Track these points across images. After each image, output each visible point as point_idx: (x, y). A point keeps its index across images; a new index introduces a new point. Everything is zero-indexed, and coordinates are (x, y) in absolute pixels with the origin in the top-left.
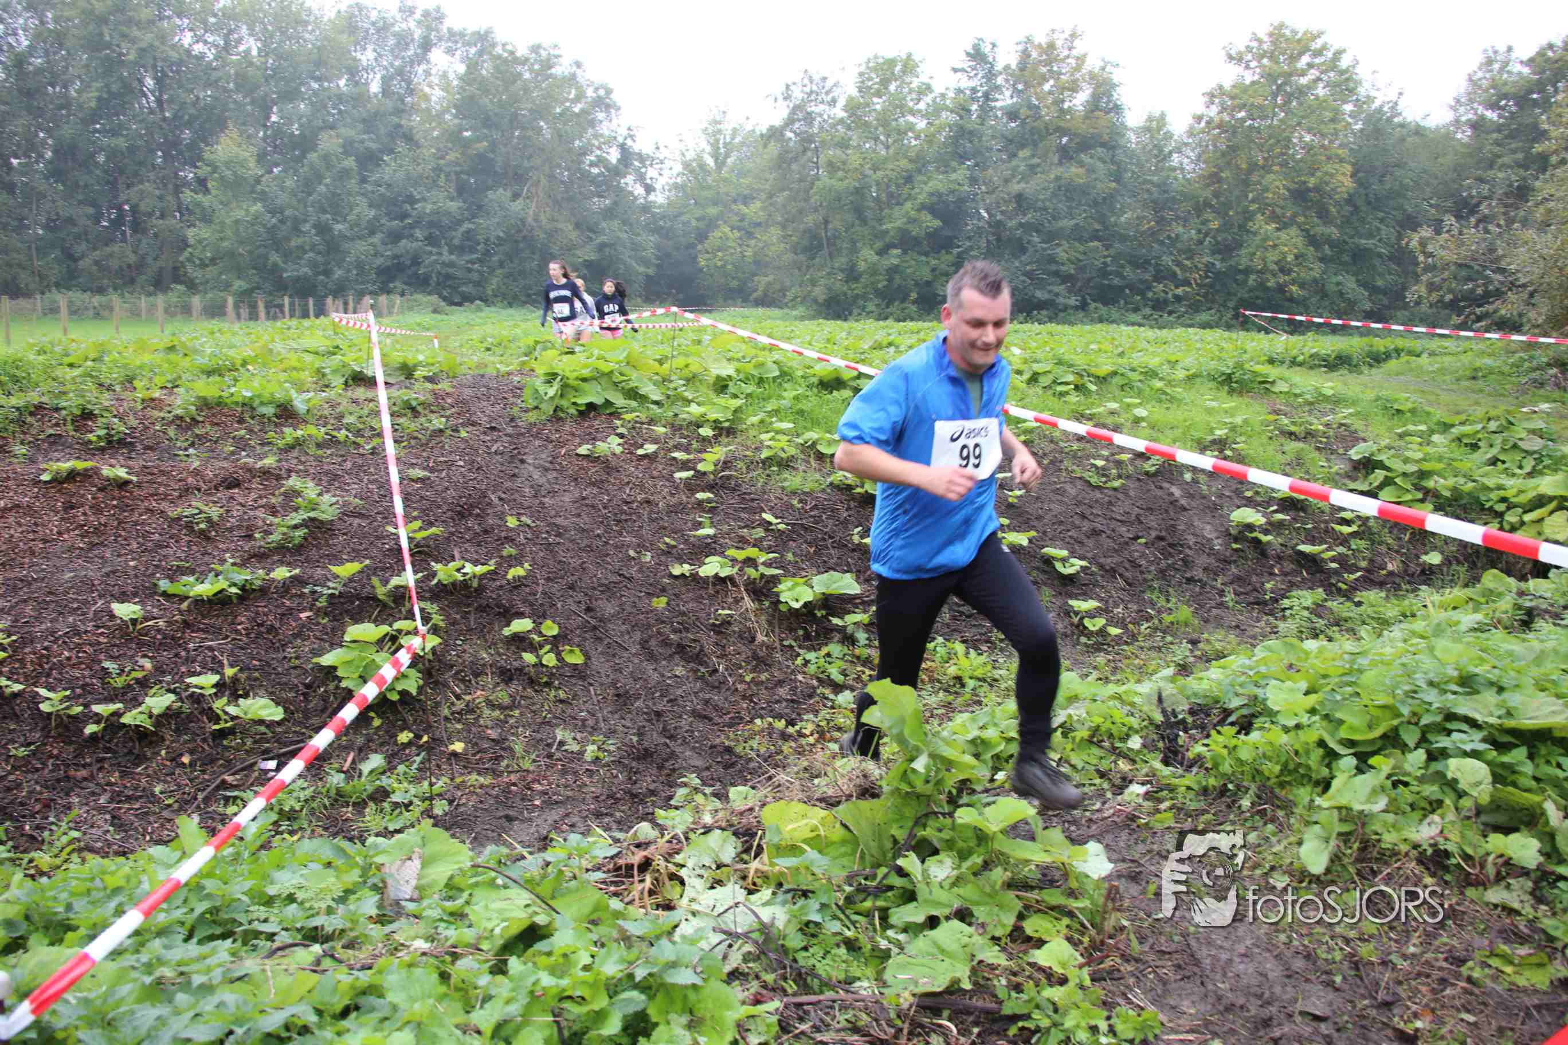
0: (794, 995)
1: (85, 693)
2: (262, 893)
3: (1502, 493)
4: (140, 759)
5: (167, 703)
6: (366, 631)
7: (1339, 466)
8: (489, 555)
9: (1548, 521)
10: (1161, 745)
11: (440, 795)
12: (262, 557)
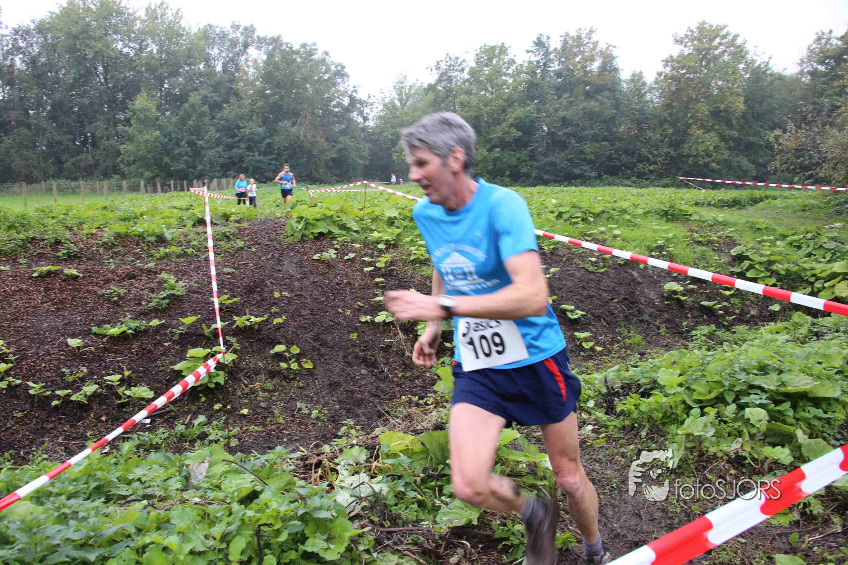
0: (389, 527)
1: (53, 385)
2: (126, 479)
3: (813, 272)
4: (80, 418)
5: (94, 389)
6: (199, 352)
7: (725, 259)
8: (265, 312)
9: (837, 286)
10: (605, 405)
11: (234, 436)
12: (146, 314)
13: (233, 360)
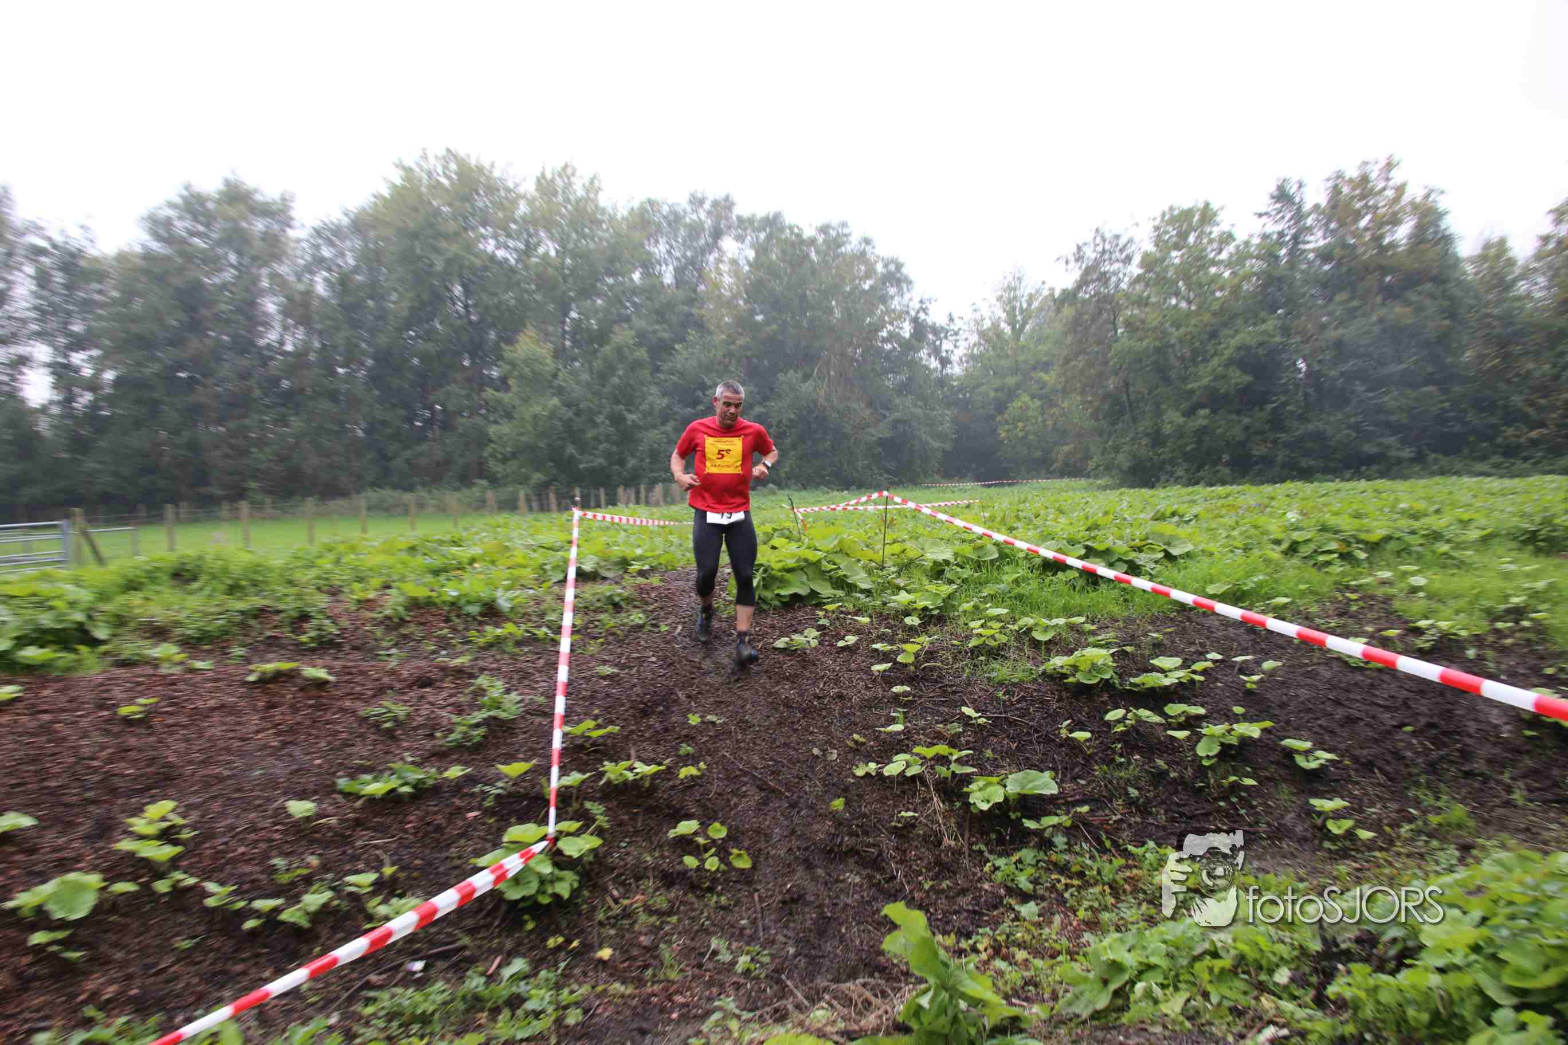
1: (252, 889)
4: (295, 955)
5: (325, 900)
6: (525, 832)
8: (665, 755)
11: (577, 1004)
12: (442, 756)
13: (594, 851)
